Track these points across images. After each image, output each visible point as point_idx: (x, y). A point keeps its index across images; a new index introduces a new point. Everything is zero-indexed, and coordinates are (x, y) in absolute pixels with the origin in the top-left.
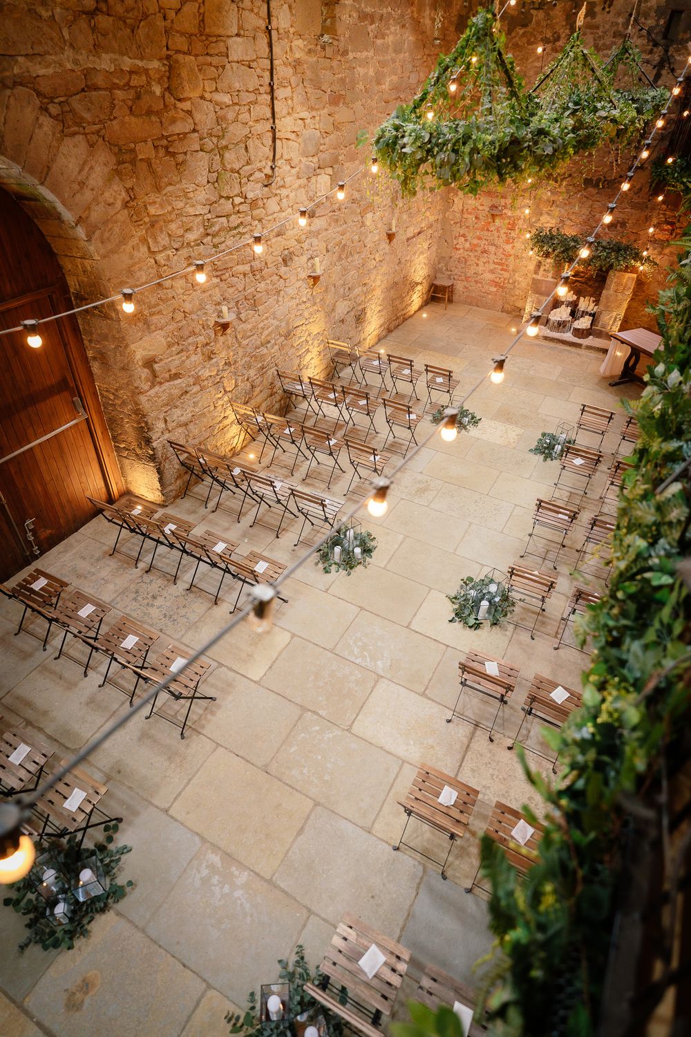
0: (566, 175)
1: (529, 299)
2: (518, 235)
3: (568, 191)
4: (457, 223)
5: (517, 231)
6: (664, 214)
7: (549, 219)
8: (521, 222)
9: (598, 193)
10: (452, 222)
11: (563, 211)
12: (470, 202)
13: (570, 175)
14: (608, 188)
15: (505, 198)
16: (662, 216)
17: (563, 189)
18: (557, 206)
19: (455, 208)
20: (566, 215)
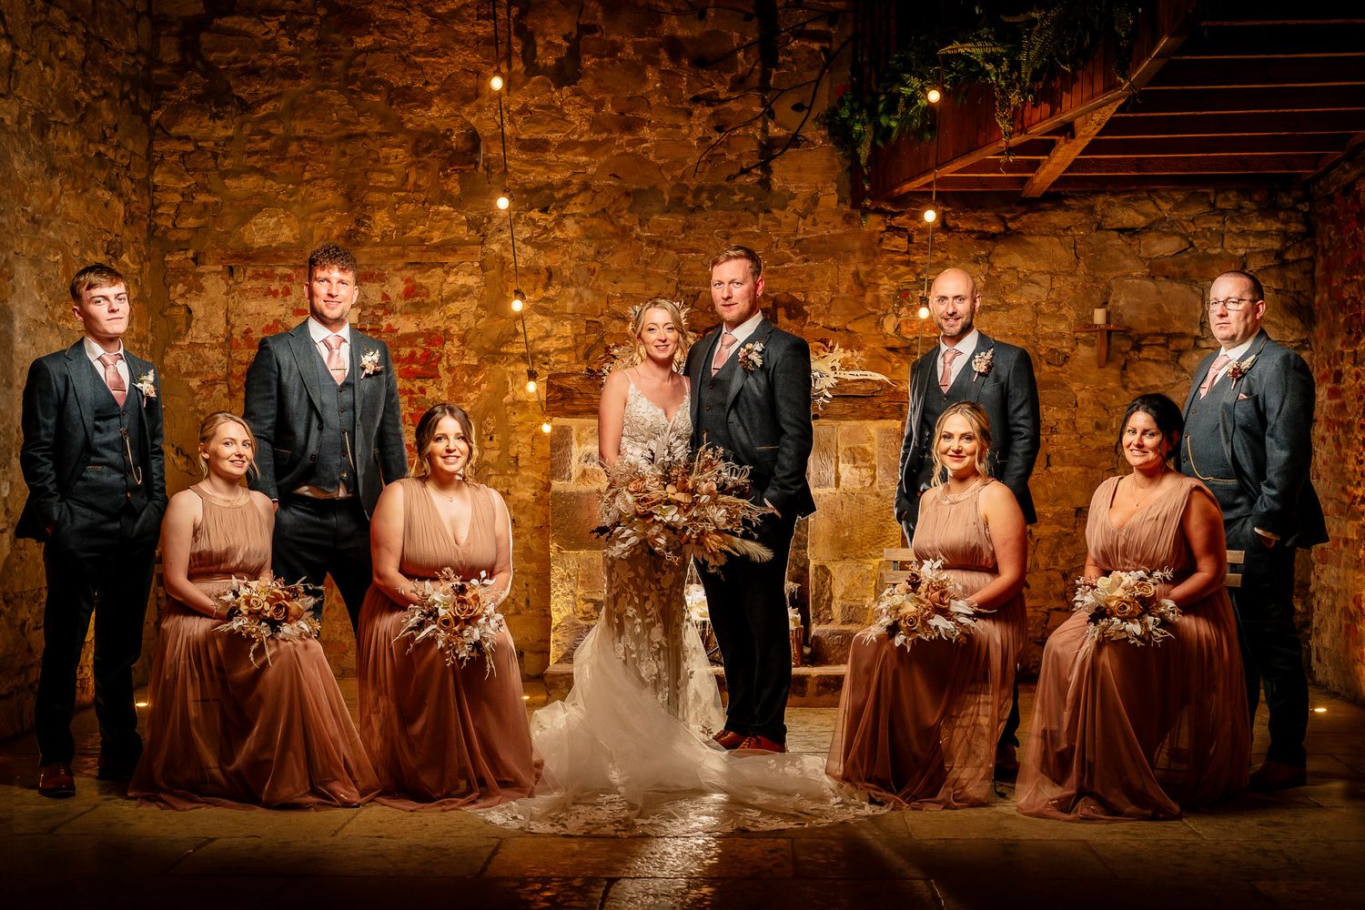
0: (574, 189)
1: (557, 572)
2: (450, 389)
3: (589, 235)
4: (213, 383)
5: (446, 380)
6: (908, 263)
7: (547, 324)
8: (451, 347)
9: (687, 228)
10: (195, 383)
11: (587, 295)
12: (252, 306)
13: (585, 187)
14: (714, 207)
15: (381, 278)
16: (903, 269)
17: (571, 229)
18: (566, 284)
19: (199, 333)
20: (601, 304)
